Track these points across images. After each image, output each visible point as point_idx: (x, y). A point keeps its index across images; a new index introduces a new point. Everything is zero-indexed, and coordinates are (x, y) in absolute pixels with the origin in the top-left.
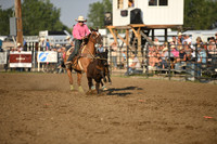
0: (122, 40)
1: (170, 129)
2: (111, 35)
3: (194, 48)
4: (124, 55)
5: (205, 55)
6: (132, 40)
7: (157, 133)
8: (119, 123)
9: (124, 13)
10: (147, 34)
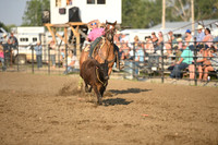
0: (61, 39)
1: (109, 128)
2: (49, 33)
3: (132, 47)
4: (63, 53)
5: (142, 54)
6: (71, 38)
7: (96, 131)
8: (57, 122)
9: (62, 11)
10: (86, 32)
